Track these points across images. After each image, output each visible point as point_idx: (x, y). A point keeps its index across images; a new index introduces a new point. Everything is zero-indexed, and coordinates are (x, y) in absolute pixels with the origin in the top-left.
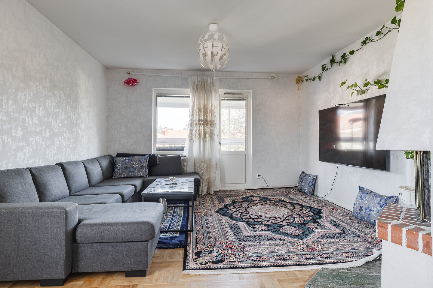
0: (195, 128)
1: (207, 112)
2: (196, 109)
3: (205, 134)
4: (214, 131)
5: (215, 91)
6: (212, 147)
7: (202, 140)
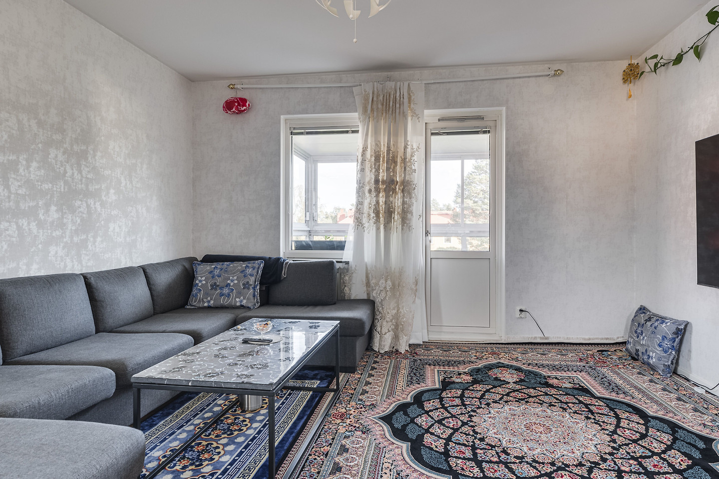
0: (369, 200)
1: (395, 163)
2: (371, 156)
3: (389, 213)
4: (410, 206)
5: (415, 113)
6: (405, 244)
7: (382, 227)
